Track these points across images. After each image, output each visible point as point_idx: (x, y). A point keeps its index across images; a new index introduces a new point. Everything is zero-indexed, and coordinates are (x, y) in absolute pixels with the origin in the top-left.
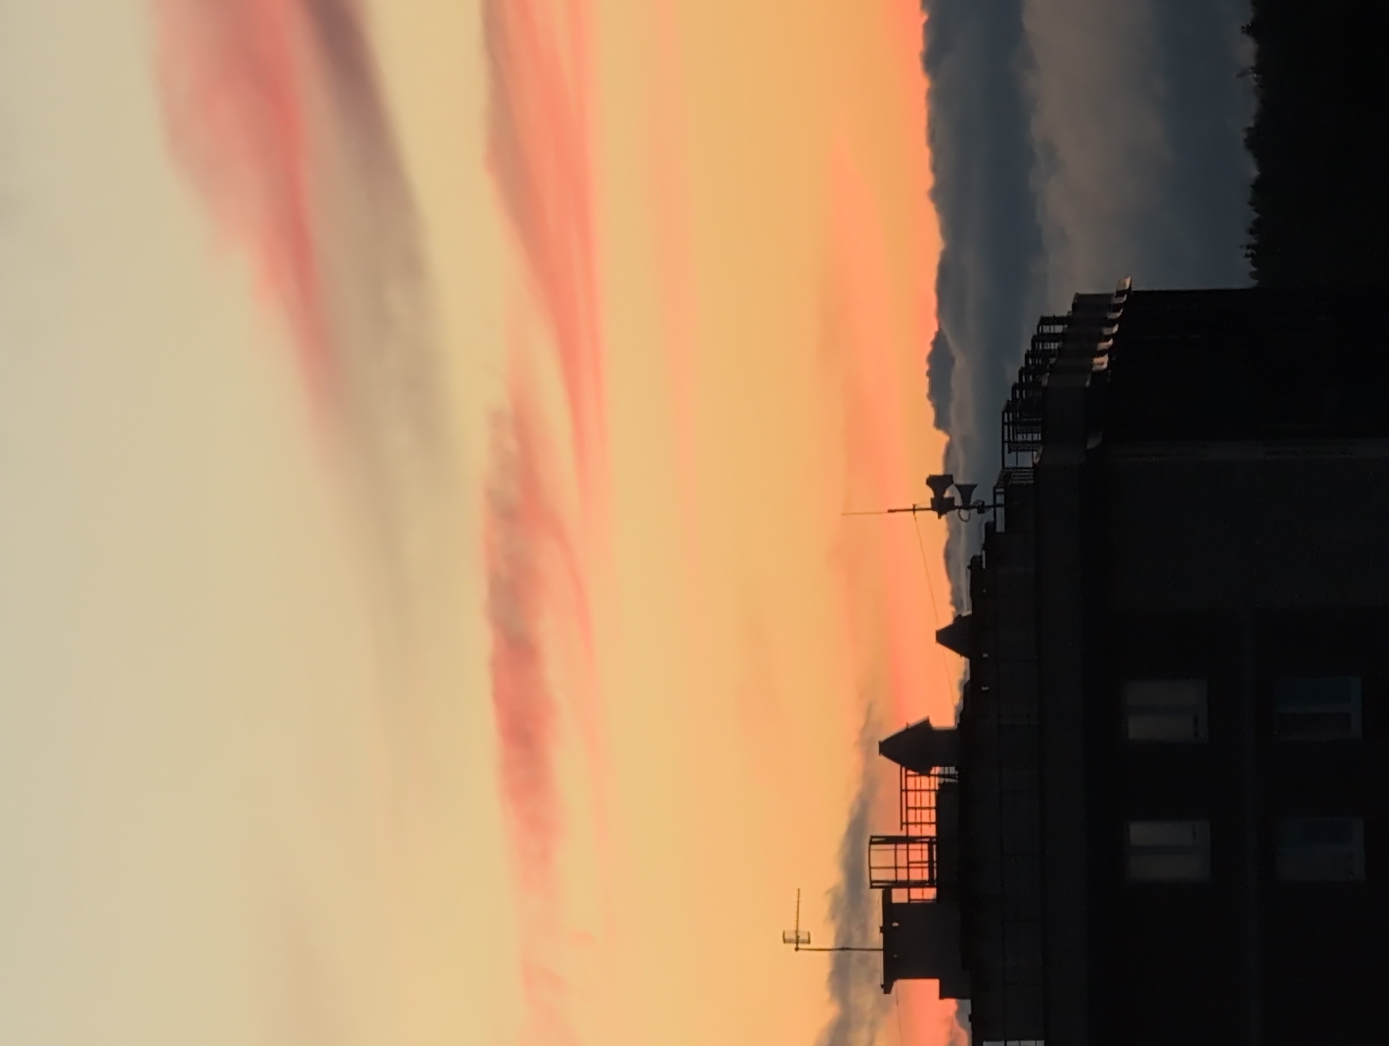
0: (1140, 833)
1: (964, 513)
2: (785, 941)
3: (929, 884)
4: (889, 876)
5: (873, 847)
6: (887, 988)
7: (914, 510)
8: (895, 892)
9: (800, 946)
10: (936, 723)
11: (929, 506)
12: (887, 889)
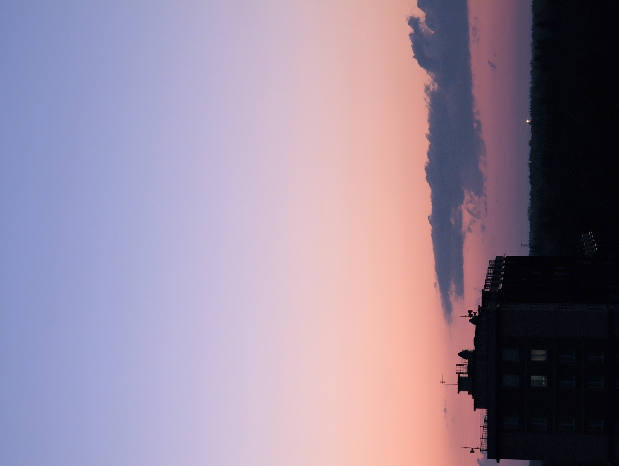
0: (505, 376)
2: (440, 382)
3: (467, 373)
4: (460, 372)
5: (457, 367)
6: (459, 393)
7: (465, 316)
9: (443, 383)
10: (469, 350)
12: (459, 374)
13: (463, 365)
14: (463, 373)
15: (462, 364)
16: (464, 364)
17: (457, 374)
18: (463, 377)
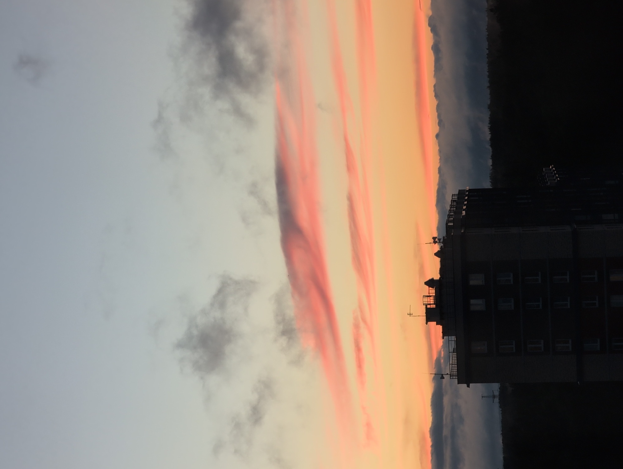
0: (472, 301)
1: (439, 244)
2: (408, 314)
3: (434, 304)
4: (427, 303)
5: (424, 298)
6: (427, 323)
7: (430, 243)
8: (428, 306)
9: (411, 315)
10: (435, 279)
11: (433, 242)
16: (431, 295)
18: (430, 308)
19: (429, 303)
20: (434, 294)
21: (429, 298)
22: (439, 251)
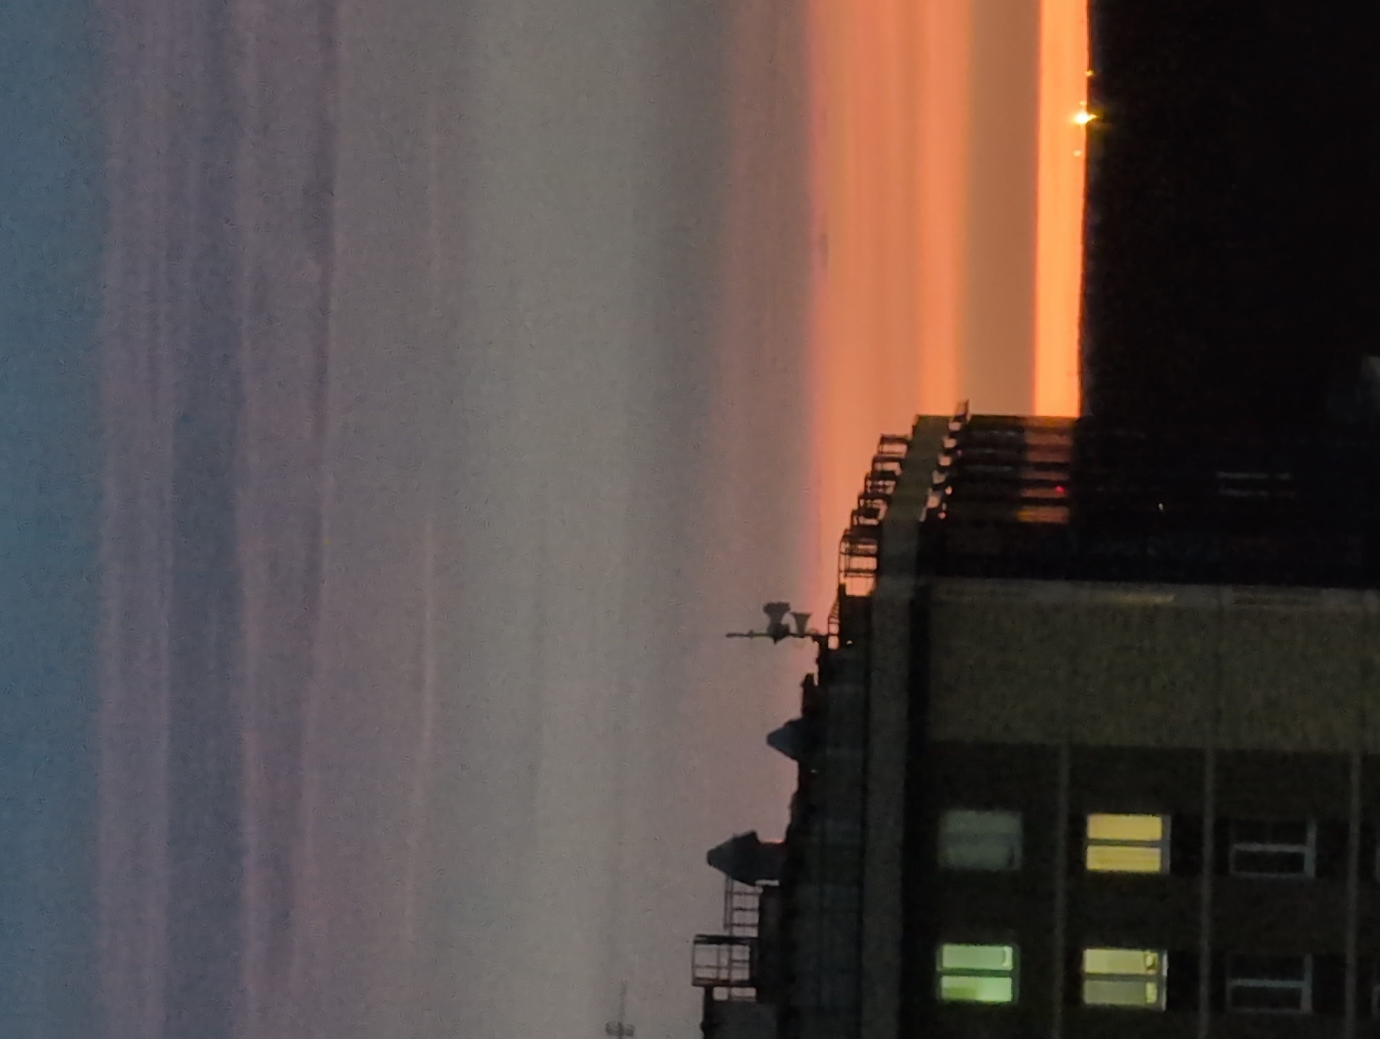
0: (951, 957)
1: (799, 640)
3: (749, 984)
4: (709, 974)
5: (699, 946)
7: (751, 635)
8: (716, 990)
10: (764, 836)
11: (766, 632)
12: (708, 988)
13: (731, 941)
14: (726, 983)
15: (726, 933)
16: (738, 932)
17: (695, 984)
18: (729, 1002)
19: (724, 975)
20: (753, 933)
21: (724, 947)
22: (791, 724)
